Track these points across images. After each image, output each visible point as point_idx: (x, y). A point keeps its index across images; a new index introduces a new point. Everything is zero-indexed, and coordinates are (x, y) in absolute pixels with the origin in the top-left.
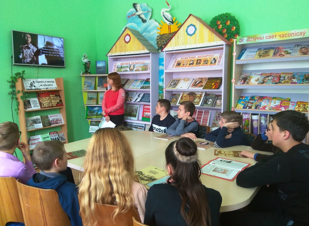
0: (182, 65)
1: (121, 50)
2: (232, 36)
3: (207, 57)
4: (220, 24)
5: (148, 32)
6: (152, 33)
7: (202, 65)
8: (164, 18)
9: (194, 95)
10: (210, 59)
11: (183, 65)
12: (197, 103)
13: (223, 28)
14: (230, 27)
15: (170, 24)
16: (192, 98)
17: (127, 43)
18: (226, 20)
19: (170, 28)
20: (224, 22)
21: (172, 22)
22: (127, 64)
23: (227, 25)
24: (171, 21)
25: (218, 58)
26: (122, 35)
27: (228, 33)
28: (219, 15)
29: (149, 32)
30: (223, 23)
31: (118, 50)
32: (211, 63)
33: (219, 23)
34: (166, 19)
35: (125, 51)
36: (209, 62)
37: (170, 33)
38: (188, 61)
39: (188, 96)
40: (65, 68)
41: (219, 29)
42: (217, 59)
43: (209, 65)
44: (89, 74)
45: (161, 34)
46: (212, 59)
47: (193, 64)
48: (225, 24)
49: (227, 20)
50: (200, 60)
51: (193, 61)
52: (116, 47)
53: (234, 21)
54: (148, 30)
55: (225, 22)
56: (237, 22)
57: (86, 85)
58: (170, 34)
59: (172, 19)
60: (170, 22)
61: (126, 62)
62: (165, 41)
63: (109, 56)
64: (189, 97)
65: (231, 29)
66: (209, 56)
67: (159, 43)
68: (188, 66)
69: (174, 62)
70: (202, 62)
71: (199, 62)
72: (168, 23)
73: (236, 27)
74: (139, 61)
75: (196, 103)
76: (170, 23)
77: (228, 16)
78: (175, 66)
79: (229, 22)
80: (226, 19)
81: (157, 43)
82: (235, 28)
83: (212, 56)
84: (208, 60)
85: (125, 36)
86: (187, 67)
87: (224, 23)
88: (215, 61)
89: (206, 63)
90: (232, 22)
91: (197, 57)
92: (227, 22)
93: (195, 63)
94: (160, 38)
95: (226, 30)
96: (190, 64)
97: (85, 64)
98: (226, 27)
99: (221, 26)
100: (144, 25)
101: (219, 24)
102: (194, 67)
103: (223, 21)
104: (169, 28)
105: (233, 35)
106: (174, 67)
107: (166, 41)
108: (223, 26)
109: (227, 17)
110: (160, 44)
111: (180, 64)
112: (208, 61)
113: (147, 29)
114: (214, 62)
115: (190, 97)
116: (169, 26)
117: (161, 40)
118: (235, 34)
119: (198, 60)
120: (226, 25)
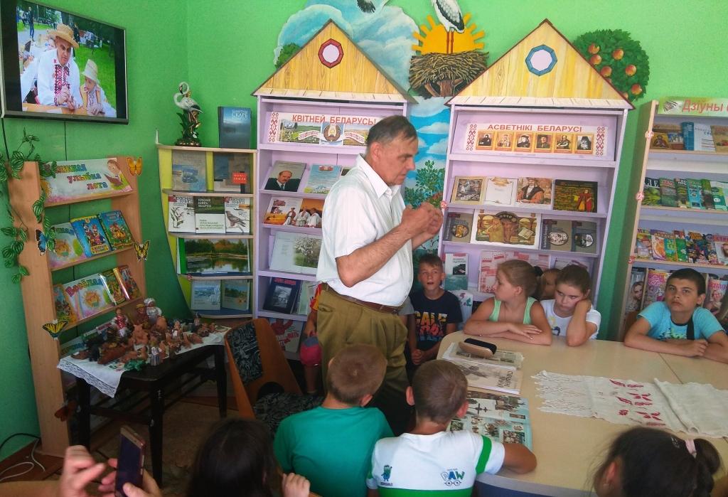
0: (494, 143)
1: (308, 85)
2: (626, 88)
3: (566, 131)
4: (598, 54)
5: (377, 39)
6: (390, 45)
7: (555, 152)
8: (438, 11)
9: (514, 220)
10: (574, 139)
11: (500, 145)
12: (527, 241)
13: (605, 66)
14: (622, 65)
15: (453, 30)
16: (509, 226)
17: (330, 65)
18: (614, 47)
19: (452, 41)
20: (607, 49)
21: (461, 26)
22: (315, 120)
23: (616, 61)
24: (458, 21)
25: (596, 137)
26: (314, 42)
27: (616, 79)
28: (597, 32)
29: (382, 39)
30: (604, 53)
31: (296, 82)
32: (579, 148)
33: (595, 50)
34: (444, 14)
35: (322, 89)
36: (574, 146)
37: (450, 52)
38: (512, 136)
39: (497, 221)
40: (127, 123)
42: (593, 139)
43: (576, 152)
44: (195, 146)
45: (423, 53)
46: (580, 138)
47: (527, 144)
48: (611, 55)
49: (617, 47)
50: (546, 136)
51: (527, 137)
52: (288, 74)
53: (636, 54)
54: (379, 33)
55: (610, 50)
56: (645, 57)
57: (179, 175)
58: (450, 55)
59: (460, 17)
60: (455, 23)
61: (312, 115)
62: (433, 71)
63: (259, 97)
64: (500, 224)
65: (624, 71)
66: (568, 129)
67: (417, 77)
68: (515, 150)
69: (467, 134)
70: (554, 144)
71: (543, 142)
72: (447, 24)
73: (639, 68)
74: (357, 117)
75: (525, 239)
76: (453, 26)
77: (621, 40)
78: (475, 145)
79: (622, 53)
80: (614, 44)
81: (409, 78)
82: (634, 69)
83: (576, 129)
84: (569, 138)
85: (323, 46)
86: (512, 153)
87: (608, 54)
88: (589, 144)
89: (565, 148)
90: (630, 54)
91: (535, 127)
92: (617, 51)
93: (534, 144)
94: (419, 62)
95: (610, 70)
96: (519, 145)
97: (182, 113)
98: (611, 63)
99: (599, 58)
100: (368, 18)
101: (594, 53)
102: (532, 153)
103: (606, 47)
104: (450, 39)
105: (628, 84)
106: (474, 148)
107: (437, 74)
108: (603, 60)
109: (617, 40)
110: (420, 79)
111: (490, 141)
112: (569, 142)
113: (377, 31)
114: (585, 146)
115: (503, 224)
116: (448, 33)
117: (423, 68)
118: (634, 84)
119: (539, 137)
120: (612, 57)
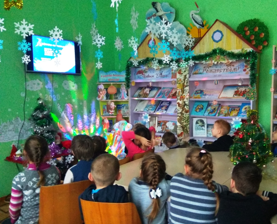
2: (261, 44)
13: (251, 35)
14: (258, 33)
20: (251, 28)
26: (146, 40)
27: (257, 40)
28: (246, 21)
37: (200, 37)
40: (81, 75)
41: (247, 36)
49: (255, 26)
52: (138, 53)
56: (267, 28)
65: (259, 36)
79: (257, 28)
81: (185, 48)
82: (263, 34)
85: (149, 41)
90: (261, 28)
95: (254, 36)
99: (249, 32)
101: (247, 30)
109: (255, 23)
118: (264, 41)
120: (254, 31)
